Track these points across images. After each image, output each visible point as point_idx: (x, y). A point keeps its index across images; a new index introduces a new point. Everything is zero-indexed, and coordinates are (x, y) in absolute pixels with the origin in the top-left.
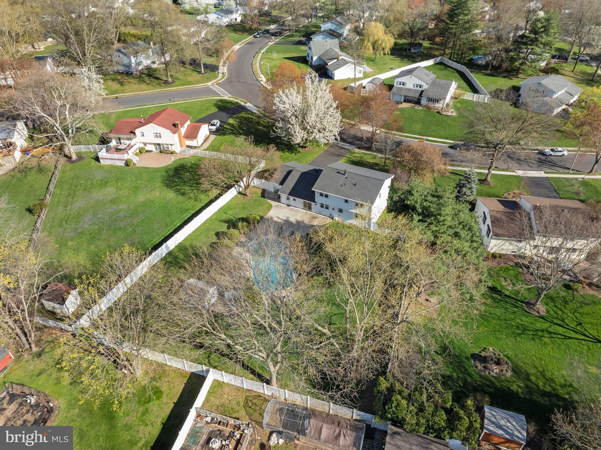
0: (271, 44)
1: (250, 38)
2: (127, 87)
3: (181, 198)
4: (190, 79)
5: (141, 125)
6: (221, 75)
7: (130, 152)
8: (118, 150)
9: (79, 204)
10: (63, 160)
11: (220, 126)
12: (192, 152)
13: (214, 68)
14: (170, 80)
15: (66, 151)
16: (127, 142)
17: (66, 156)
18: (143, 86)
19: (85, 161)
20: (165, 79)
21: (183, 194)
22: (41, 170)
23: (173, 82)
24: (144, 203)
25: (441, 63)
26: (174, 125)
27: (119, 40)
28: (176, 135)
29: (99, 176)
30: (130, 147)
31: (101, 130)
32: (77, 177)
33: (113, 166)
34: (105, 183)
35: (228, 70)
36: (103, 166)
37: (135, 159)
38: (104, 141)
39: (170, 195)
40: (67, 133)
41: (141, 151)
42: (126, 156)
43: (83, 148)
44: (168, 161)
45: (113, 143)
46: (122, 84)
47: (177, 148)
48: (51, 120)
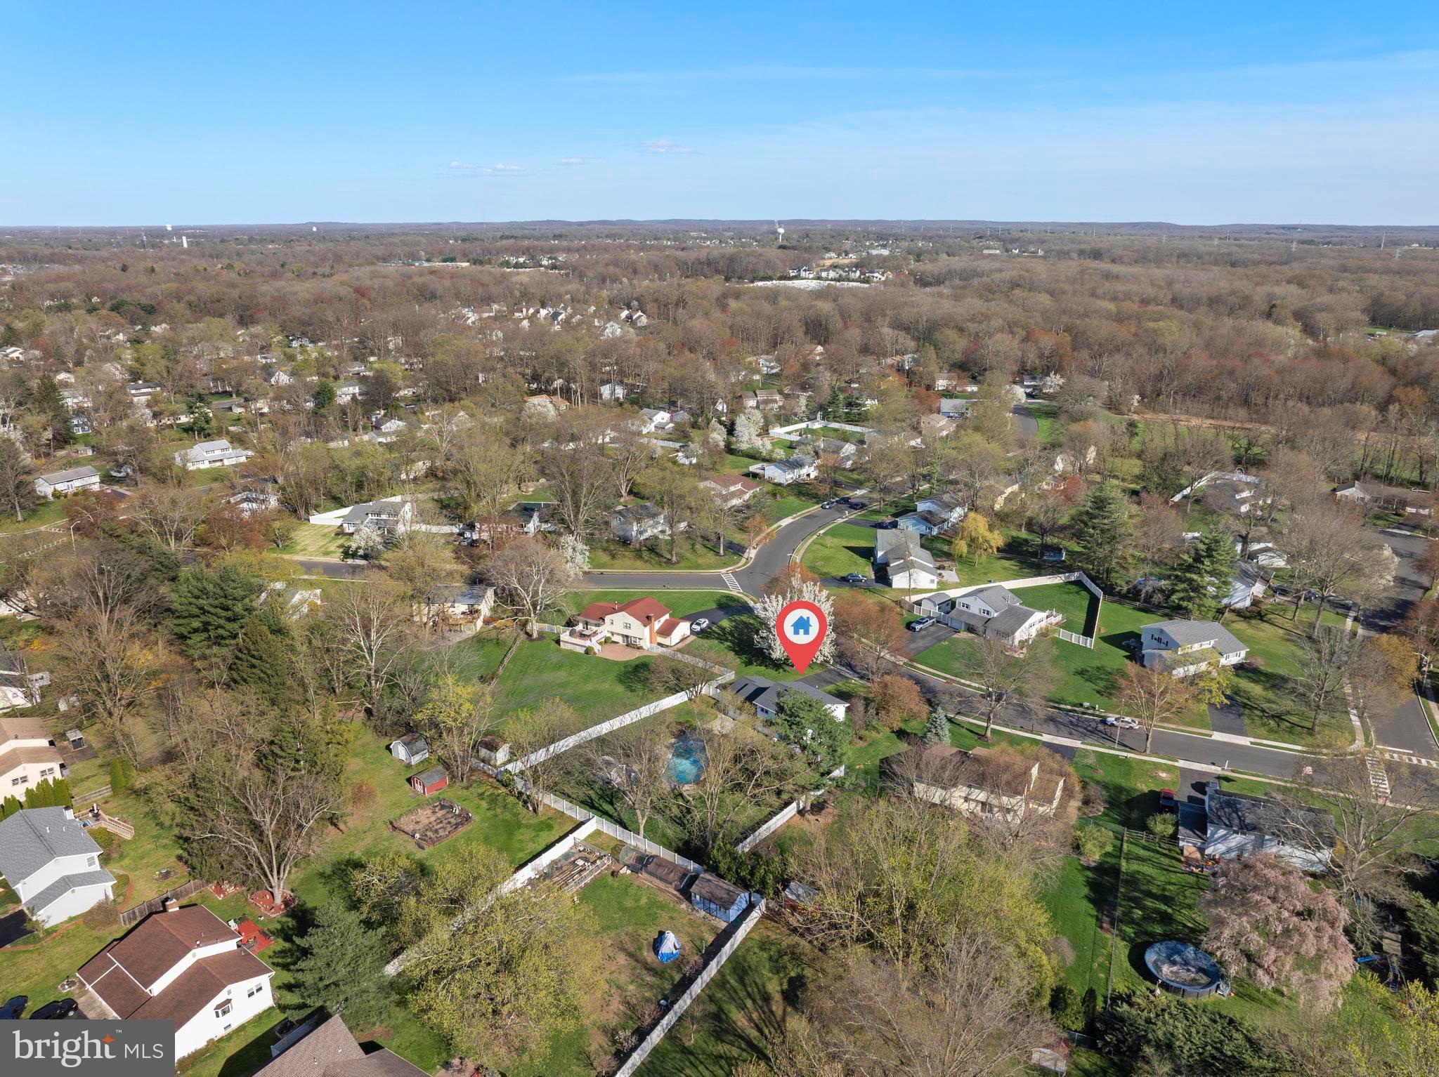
0: (840, 521)
1: (815, 508)
2: (618, 562)
3: (629, 694)
4: (701, 561)
5: (614, 611)
6: (744, 560)
7: (594, 639)
8: (582, 636)
9: (528, 681)
10: (523, 636)
11: (709, 627)
12: (660, 650)
13: (737, 550)
14: (674, 559)
15: (529, 628)
16: (594, 628)
17: (527, 633)
18: (639, 563)
19: (545, 642)
20: (669, 556)
21: (632, 691)
22: (498, 643)
23: (678, 562)
24: (591, 692)
25: (1078, 583)
26: (648, 618)
27: (631, 492)
28: (647, 629)
29: (554, 659)
30: (595, 633)
31: (570, 611)
32: (533, 656)
33: (572, 652)
34: (558, 667)
35: (757, 555)
36: (561, 650)
37: (597, 648)
38: (570, 624)
39: (620, 689)
40: (535, 608)
41: (607, 641)
42: (588, 643)
43: (546, 627)
44: (631, 656)
45: (580, 627)
46: (613, 556)
47: (646, 644)
48: (523, 593)
